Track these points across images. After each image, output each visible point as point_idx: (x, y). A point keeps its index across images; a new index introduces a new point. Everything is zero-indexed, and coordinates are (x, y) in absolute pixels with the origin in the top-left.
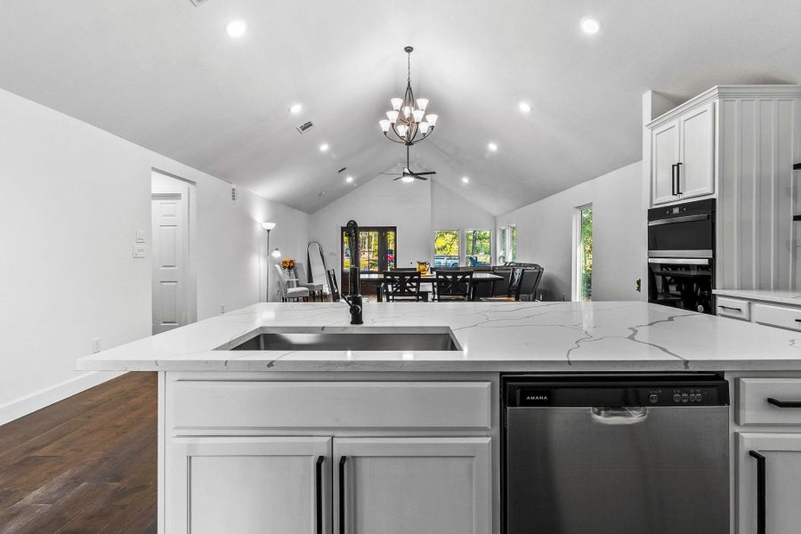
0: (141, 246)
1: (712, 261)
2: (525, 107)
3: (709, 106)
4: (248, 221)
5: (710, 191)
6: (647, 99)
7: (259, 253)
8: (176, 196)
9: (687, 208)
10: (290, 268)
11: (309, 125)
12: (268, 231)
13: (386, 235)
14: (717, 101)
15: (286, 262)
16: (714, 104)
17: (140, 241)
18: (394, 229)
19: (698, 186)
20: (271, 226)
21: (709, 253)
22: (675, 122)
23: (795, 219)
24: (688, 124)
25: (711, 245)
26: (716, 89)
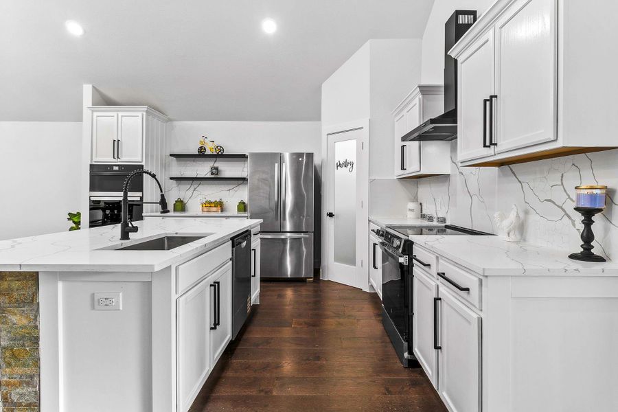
1: (142, 198)
3: (140, 114)
5: (139, 159)
6: (87, 91)
9: (124, 168)
14: (145, 114)
16: (143, 115)
19: (132, 155)
21: (140, 194)
22: (115, 114)
23: (171, 178)
24: (124, 119)
25: (141, 190)
26: (145, 108)
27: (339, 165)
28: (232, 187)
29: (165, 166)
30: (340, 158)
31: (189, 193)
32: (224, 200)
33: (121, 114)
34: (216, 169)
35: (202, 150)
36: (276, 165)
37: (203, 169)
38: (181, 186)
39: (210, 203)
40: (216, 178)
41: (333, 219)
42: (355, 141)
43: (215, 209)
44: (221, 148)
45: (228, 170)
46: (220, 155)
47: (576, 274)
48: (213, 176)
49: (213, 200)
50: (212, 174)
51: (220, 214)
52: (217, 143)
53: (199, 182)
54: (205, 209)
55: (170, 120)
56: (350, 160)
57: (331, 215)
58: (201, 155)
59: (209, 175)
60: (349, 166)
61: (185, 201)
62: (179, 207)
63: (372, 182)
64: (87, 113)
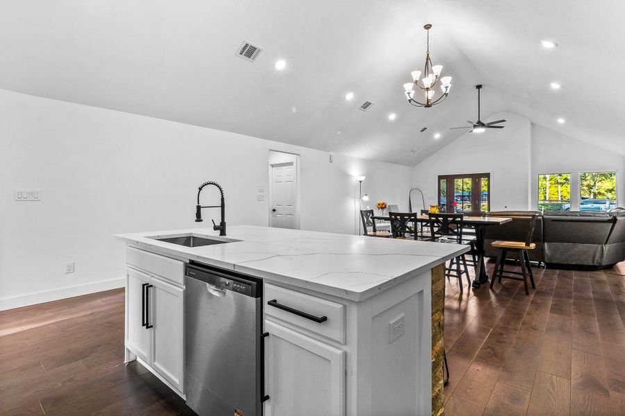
0: (261, 194)
4: (344, 176)
7: (355, 198)
8: (290, 164)
10: (382, 208)
11: (367, 105)
12: (361, 182)
13: (480, 181)
15: (379, 204)
17: (262, 191)
18: (487, 175)
20: (363, 178)
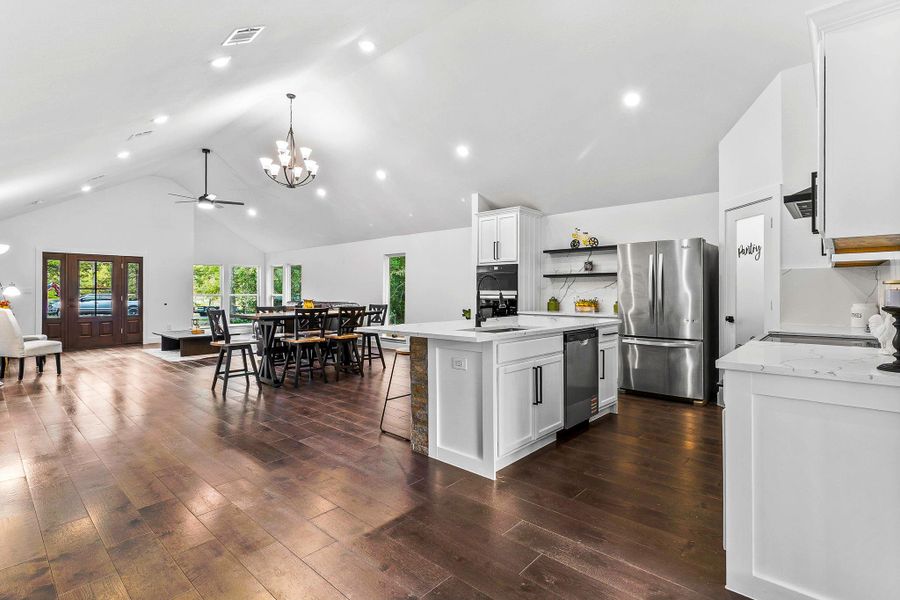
1: (517, 296)
2: (381, 175)
3: (514, 215)
5: (514, 259)
6: (475, 198)
9: (502, 267)
11: (147, 133)
14: (519, 214)
16: (517, 215)
18: (139, 261)
19: (509, 256)
21: (515, 293)
22: (494, 217)
23: (545, 276)
24: (502, 221)
25: (515, 288)
26: (519, 208)
27: (742, 252)
28: (608, 283)
29: (540, 263)
30: (743, 241)
31: (564, 291)
32: (600, 300)
33: (499, 217)
34: (591, 263)
35: (575, 243)
36: (651, 256)
37: (577, 264)
38: (556, 284)
39: (584, 301)
40: (591, 274)
41: (734, 325)
42: (763, 216)
43: (588, 309)
44: (595, 240)
45: (604, 264)
46: (595, 248)
47: (830, 377)
48: (587, 272)
49: (587, 299)
50: (586, 269)
51: (594, 314)
52: (591, 235)
53: (573, 279)
54: (578, 309)
55: (544, 215)
56: (756, 244)
57: (730, 319)
58: (575, 249)
59: (583, 272)
60: (756, 253)
61: (559, 300)
62: (552, 307)
63: (784, 273)
64: (474, 218)
